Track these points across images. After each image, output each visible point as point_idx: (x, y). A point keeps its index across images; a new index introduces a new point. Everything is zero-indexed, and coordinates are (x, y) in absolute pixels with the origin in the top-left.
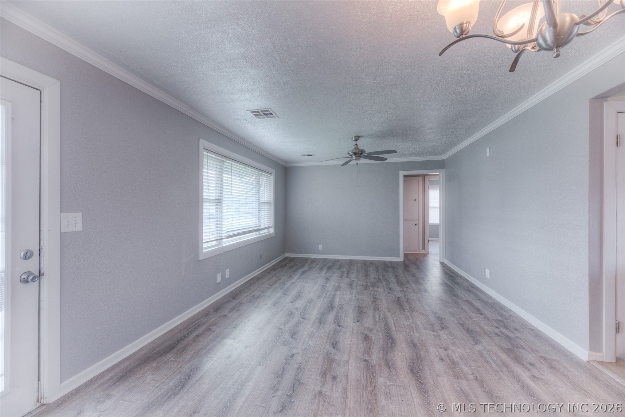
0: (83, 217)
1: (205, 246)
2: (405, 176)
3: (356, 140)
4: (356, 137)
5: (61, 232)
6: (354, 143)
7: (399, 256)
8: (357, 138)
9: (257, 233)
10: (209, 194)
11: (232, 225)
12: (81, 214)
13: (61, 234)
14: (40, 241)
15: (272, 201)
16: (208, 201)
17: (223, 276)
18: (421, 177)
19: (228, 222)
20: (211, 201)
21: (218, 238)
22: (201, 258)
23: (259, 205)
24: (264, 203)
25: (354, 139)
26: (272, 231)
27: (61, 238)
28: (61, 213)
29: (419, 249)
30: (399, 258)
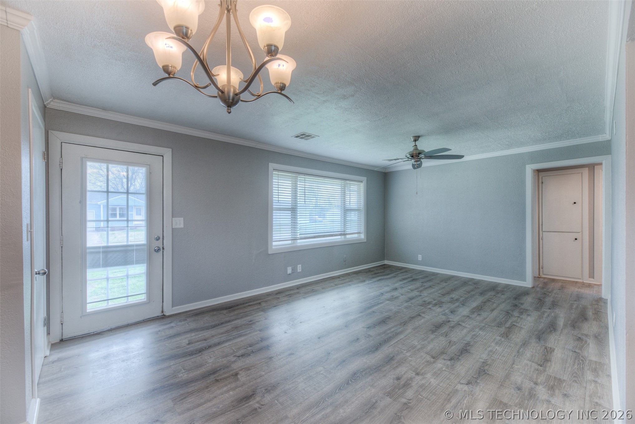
0: (184, 220)
1: (274, 243)
2: (539, 171)
3: (415, 141)
4: (414, 137)
5: (173, 228)
6: (413, 144)
7: (525, 280)
8: (416, 138)
9: (343, 237)
10: (279, 204)
11: (305, 229)
12: (182, 218)
13: (173, 229)
14: (163, 232)
15: (362, 208)
16: (279, 209)
17: (294, 270)
18: (588, 168)
19: (300, 226)
20: (281, 209)
21: (293, 239)
22: (270, 252)
23: (344, 212)
24: (350, 210)
25: (412, 140)
26: (363, 236)
27: (172, 231)
28: (173, 217)
29: (582, 275)
30: (526, 283)
